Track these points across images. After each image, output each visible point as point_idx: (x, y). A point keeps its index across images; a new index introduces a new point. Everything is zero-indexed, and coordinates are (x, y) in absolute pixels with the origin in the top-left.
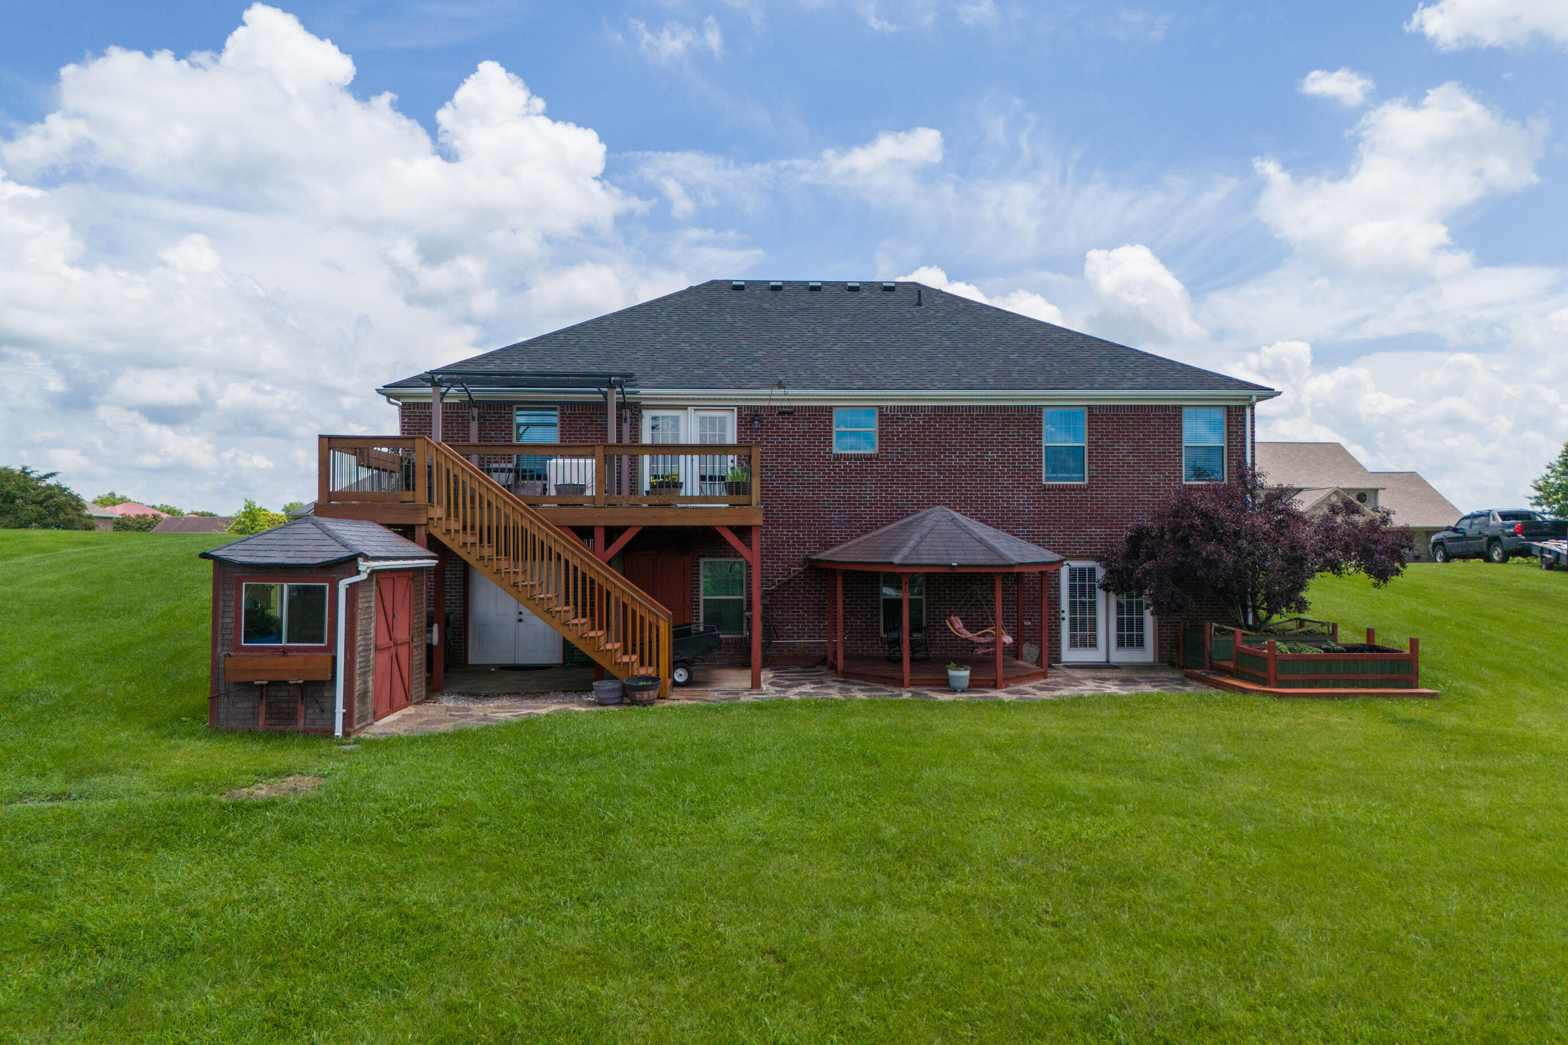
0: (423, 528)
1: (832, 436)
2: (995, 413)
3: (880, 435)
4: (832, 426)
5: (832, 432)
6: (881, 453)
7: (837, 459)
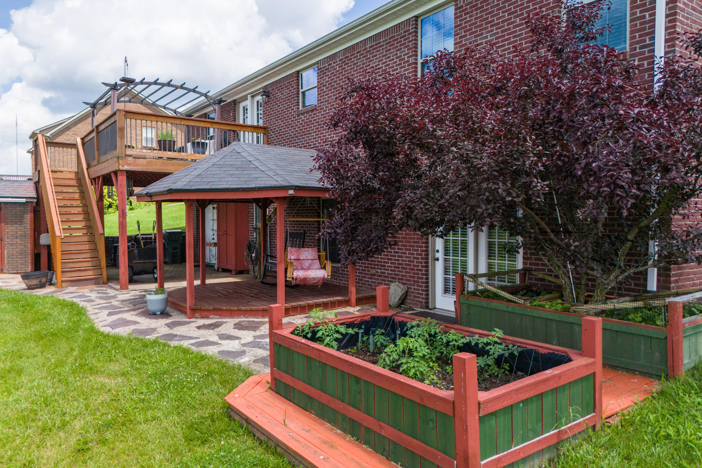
1: (298, 97)
2: (382, 40)
3: (318, 89)
4: (298, 88)
5: (299, 94)
6: (318, 104)
7: (299, 115)
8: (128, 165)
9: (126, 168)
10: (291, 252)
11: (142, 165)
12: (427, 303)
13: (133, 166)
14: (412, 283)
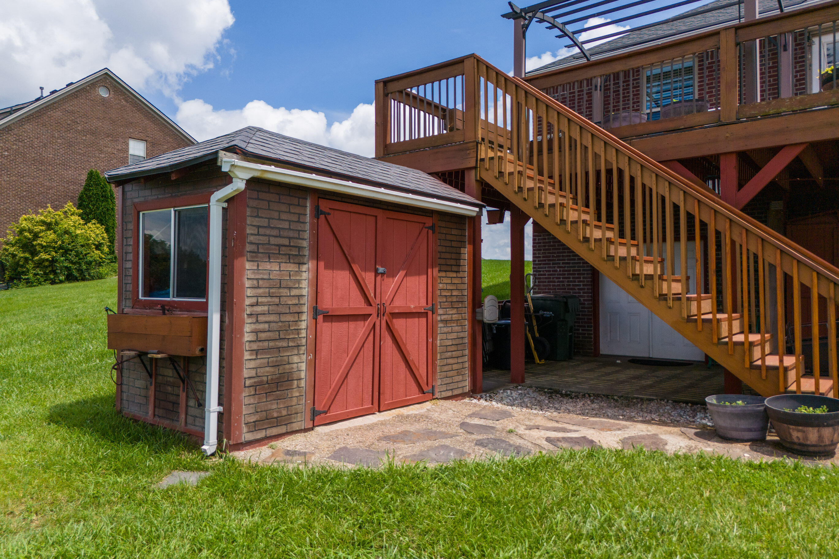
0: (473, 172)
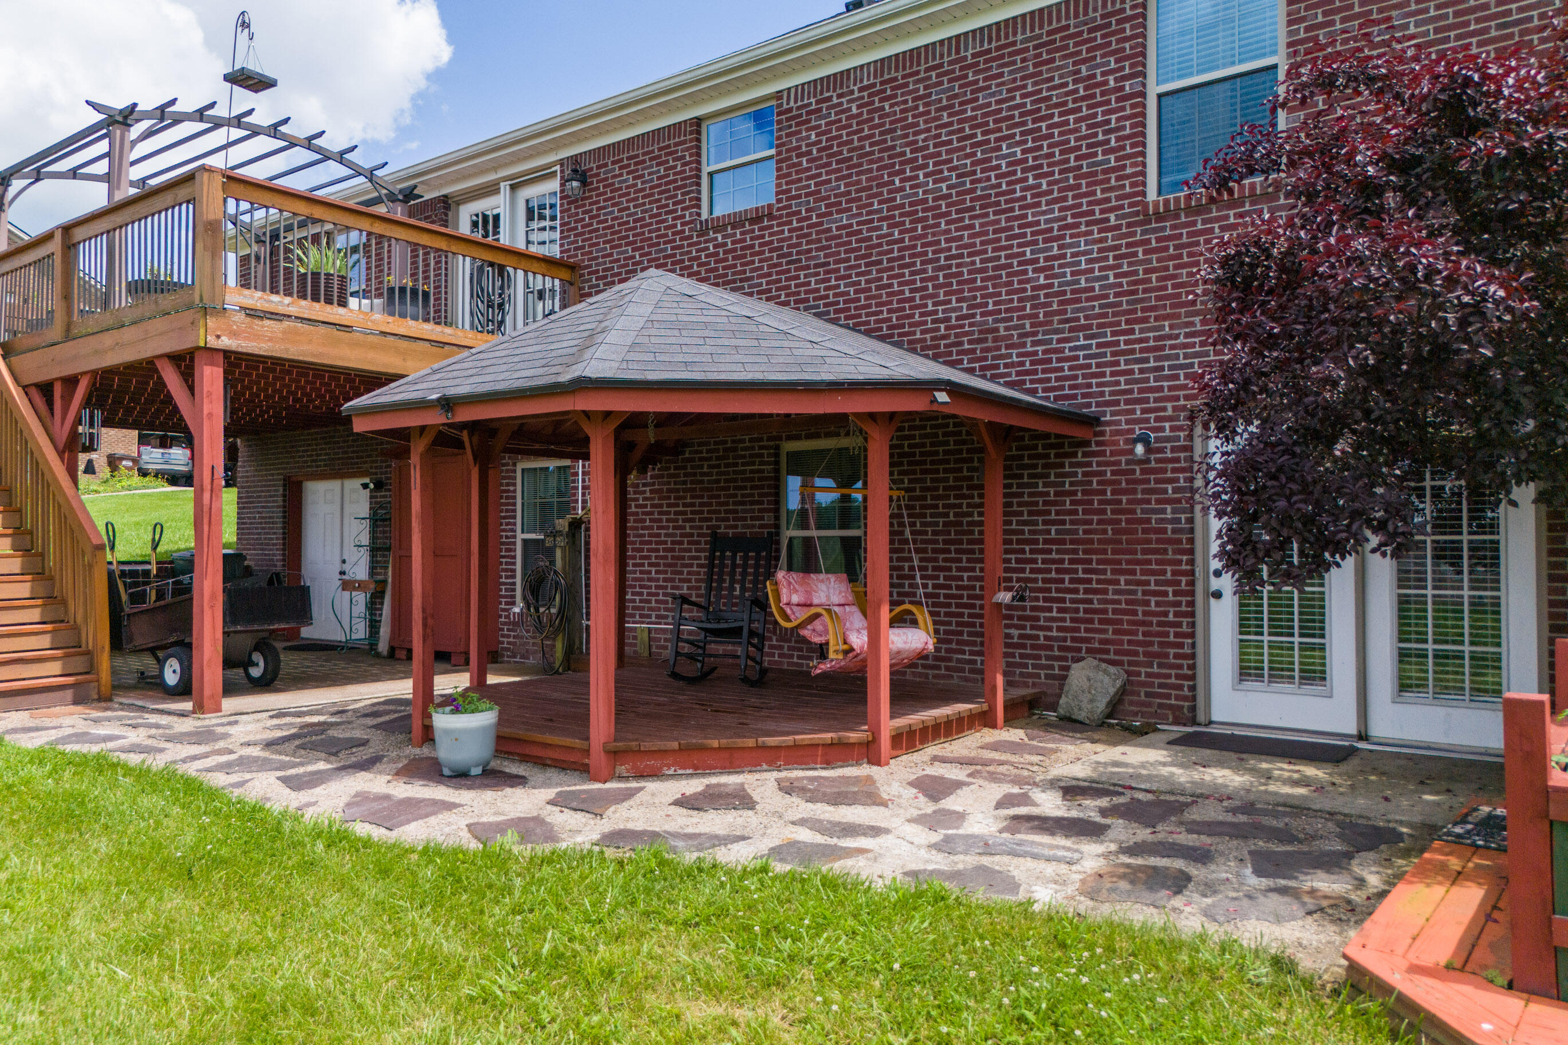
1: (699, 184)
2: (1019, 37)
3: (778, 162)
4: (699, 163)
5: (699, 177)
6: (779, 201)
7: (702, 233)
8: (233, 334)
9: (226, 342)
10: (790, 583)
11: (270, 340)
12: (1193, 709)
13: (246, 339)
14: (1141, 658)
